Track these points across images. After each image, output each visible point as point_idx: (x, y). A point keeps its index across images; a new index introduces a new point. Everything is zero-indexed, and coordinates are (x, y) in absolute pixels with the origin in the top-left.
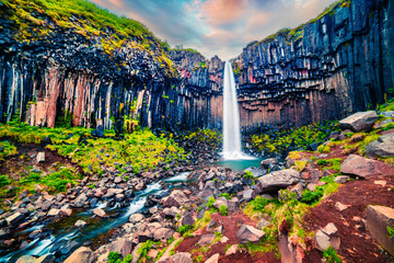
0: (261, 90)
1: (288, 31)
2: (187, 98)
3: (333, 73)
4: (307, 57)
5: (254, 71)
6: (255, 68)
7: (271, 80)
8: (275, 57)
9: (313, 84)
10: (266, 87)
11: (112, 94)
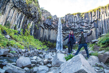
0: (69, 30)
1: (80, 13)
2: (43, 28)
3: (92, 28)
4: (85, 22)
5: (68, 23)
6: (69, 22)
7: (74, 27)
8: (76, 20)
9: (86, 31)
10: (72, 30)
11: (24, 20)
